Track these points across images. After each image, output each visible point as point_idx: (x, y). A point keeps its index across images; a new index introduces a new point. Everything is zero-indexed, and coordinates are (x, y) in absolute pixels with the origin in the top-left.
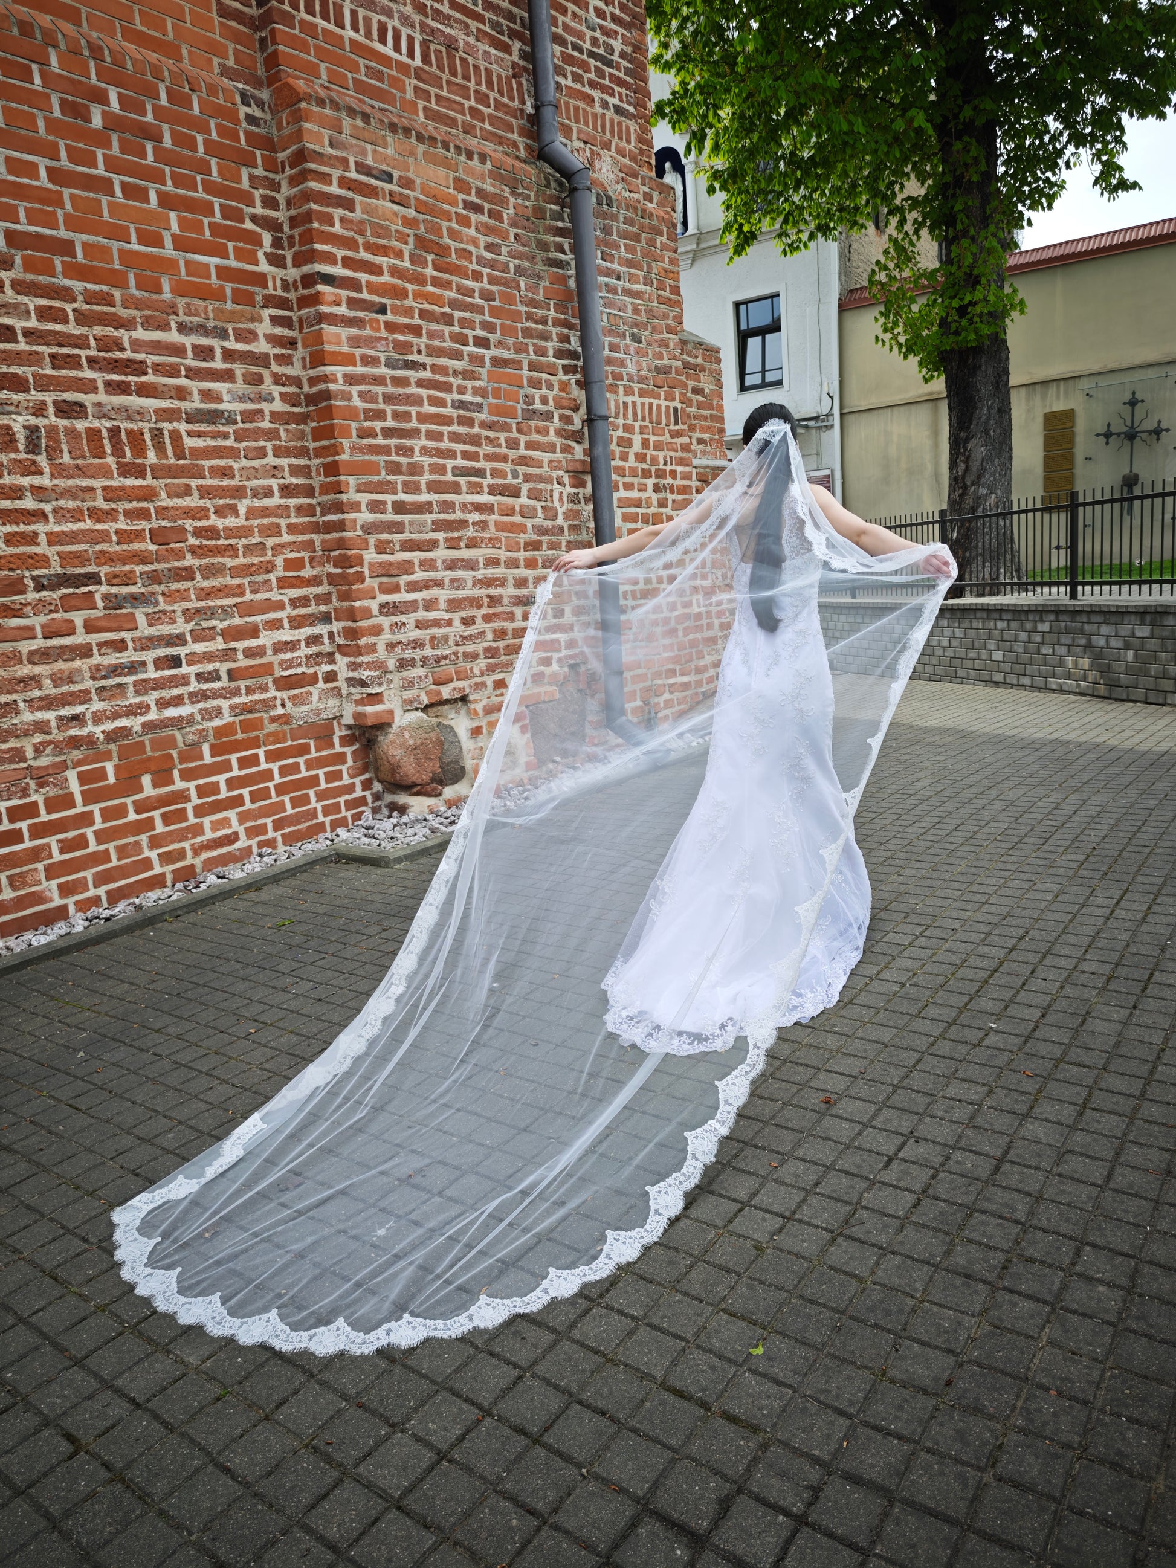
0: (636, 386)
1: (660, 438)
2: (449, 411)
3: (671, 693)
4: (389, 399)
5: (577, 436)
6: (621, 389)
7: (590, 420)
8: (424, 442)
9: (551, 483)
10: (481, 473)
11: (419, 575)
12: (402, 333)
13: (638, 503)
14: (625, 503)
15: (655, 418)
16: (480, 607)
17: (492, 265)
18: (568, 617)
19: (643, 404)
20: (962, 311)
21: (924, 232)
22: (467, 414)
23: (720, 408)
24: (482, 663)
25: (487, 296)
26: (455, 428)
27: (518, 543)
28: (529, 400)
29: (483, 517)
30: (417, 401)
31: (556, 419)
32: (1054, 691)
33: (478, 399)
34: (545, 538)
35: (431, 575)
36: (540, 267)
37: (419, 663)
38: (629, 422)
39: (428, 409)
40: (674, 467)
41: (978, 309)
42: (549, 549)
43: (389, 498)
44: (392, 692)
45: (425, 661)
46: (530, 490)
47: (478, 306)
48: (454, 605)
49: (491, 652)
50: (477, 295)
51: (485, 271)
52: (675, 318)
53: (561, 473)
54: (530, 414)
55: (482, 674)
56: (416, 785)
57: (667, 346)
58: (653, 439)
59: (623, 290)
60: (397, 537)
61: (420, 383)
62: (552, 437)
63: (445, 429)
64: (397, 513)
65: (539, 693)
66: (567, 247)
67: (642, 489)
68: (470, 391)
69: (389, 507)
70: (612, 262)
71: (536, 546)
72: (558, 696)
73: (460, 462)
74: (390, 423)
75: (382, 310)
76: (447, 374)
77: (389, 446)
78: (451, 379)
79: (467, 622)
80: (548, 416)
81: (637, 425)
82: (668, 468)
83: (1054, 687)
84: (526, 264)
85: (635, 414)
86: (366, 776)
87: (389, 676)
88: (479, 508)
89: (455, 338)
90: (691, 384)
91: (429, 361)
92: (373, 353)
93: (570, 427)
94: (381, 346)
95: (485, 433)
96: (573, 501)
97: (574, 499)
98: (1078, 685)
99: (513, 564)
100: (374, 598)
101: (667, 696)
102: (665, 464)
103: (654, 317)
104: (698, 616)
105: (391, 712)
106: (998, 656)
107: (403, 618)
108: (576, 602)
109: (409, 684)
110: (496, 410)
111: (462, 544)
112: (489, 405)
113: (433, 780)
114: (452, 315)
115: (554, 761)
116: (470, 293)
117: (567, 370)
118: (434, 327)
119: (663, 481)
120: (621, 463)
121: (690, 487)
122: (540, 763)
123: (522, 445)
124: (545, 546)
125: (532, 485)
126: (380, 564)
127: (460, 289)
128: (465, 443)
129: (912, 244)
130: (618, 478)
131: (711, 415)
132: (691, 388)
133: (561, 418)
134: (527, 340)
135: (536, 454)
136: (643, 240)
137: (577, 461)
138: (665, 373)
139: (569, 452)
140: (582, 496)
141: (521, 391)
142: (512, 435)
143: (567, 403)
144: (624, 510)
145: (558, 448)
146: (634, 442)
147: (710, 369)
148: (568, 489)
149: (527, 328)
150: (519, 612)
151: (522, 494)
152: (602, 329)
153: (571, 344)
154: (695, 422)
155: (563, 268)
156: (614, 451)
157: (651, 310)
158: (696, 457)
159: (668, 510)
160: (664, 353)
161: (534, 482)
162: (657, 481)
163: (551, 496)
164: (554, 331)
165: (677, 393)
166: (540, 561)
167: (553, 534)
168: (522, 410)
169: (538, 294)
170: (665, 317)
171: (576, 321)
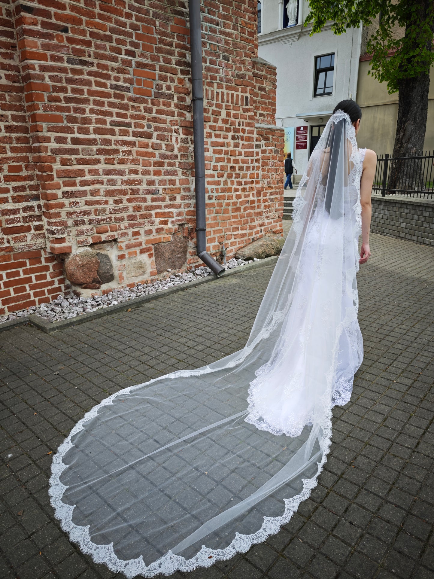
0: (224, 84)
1: (237, 112)
2: (109, 90)
3: (235, 239)
4: (69, 81)
5: (187, 108)
6: (215, 85)
7: (193, 100)
8: (92, 106)
9: (171, 132)
10: (128, 125)
11: (88, 177)
12: (79, 44)
13: (223, 145)
14: (213, 144)
15: (235, 102)
16: (125, 194)
17: (139, 10)
18: (178, 200)
19: (228, 94)
20: (409, 60)
21: (396, 22)
22: (120, 92)
23: (274, 99)
24: (126, 223)
25: (134, 27)
26: (112, 100)
27: (150, 163)
28: (159, 87)
29: (129, 148)
30: (89, 83)
31: (175, 98)
32: (427, 245)
33: (127, 85)
34: (166, 161)
35: (96, 177)
36: (169, 14)
37: (87, 223)
38: (220, 102)
39: (94, 88)
40: (244, 127)
41: (416, 60)
42: (168, 166)
43: (69, 136)
44: (71, 237)
45: (90, 222)
46: (158, 135)
47: (128, 32)
48: (109, 193)
49: (131, 218)
50: (128, 26)
51: (134, 13)
52: (249, 49)
53: (177, 127)
54: (159, 95)
55: (126, 228)
56: (84, 284)
57: (244, 64)
58: (233, 112)
59: (220, 31)
60: (74, 157)
61: (90, 73)
62: (173, 108)
63: (106, 100)
64: (74, 144)
65: (160, 238)
66: (187, 5)
67: (226, 137)
68: (122, 80)
69: (69, 140)
70: (214, 15)
71: (161, 164)
72: (171, 239)
73: (115, 118)
74: (70, 94)
75: (66, 30)
76: (108, 70)
77: (69, 108)
78: (110, 73)
79: (117, 202)
80: (171, 97)
81: (224, 105)
82: (241, 128)
83: (427, 243)
84: (160, 12)
85: (223, 99)
86: (62, 277)
87: (69, 229)
88: (126, 143)
89: (112, 49)
90: (258, 85)
91: (95, 61)
92: (59, 54)
93: (184, 103)
94: (64, 50)
95: (131, 103)
96: (184, 142)
97: (185, 141)
99: (147, 173)
100: (59, 189)
101: (233, 240)
102: (239, 125)
103: (238, 48)
104: (253, 202)
105: (70, 248)
106: (403, 225)
107: (78, 200)
108: (183, 193)
109: (82, 233)
110: (137, 91)
111: (116, 162)
112: (134, 89)
113: (93, 281)
114: (111, 37)
115: (168, 271)
116: (124, 25)
117: (183, 72)
118: (99, 42)
119: (237, 134)
120: (214, 124)
121: (252, 138)
122: (159, 272)
123: (154, 111)
124: (166, 165)
125: (159, 133)
126: (63, 171)
127: (117, 22)
128: (118, 108)
129: (389, 27)
130: (212, 131)
131: (269, 102)
132: (257, 87)
133: (179, 98)
134: (159, 54)
135: (162, 117)
136: (233, 5)
137: (187, 121)
138: (242, 78)
139: (183, 117)
140: (189, 139)
141: (154, 82)
142: (148, 106)
143: (182, 90)
144: (214, 148)
145: (176, 114)
146: (222, 113)
147: (270, 78)
148: (182, 136)
149: (159, 48)
150: (149, 197)
151: (153, 137)
152: (206, 51)
153: (186, 58)
154: (258, 105)
155: (184, 16)
156: (210, 117)
157: (236, 44)
158: (258, 123)
159: (239, 149)
160: (242, 68)
161: (161, 131)
162: (234, 134)
163: (171, 139)
164: (177, 50)
165: (248, 89)
166: (163, 172)
167: (171, 159)
168: (155, 92)
169: (167, 29)
170: (244, 48)
171: (189, 46)
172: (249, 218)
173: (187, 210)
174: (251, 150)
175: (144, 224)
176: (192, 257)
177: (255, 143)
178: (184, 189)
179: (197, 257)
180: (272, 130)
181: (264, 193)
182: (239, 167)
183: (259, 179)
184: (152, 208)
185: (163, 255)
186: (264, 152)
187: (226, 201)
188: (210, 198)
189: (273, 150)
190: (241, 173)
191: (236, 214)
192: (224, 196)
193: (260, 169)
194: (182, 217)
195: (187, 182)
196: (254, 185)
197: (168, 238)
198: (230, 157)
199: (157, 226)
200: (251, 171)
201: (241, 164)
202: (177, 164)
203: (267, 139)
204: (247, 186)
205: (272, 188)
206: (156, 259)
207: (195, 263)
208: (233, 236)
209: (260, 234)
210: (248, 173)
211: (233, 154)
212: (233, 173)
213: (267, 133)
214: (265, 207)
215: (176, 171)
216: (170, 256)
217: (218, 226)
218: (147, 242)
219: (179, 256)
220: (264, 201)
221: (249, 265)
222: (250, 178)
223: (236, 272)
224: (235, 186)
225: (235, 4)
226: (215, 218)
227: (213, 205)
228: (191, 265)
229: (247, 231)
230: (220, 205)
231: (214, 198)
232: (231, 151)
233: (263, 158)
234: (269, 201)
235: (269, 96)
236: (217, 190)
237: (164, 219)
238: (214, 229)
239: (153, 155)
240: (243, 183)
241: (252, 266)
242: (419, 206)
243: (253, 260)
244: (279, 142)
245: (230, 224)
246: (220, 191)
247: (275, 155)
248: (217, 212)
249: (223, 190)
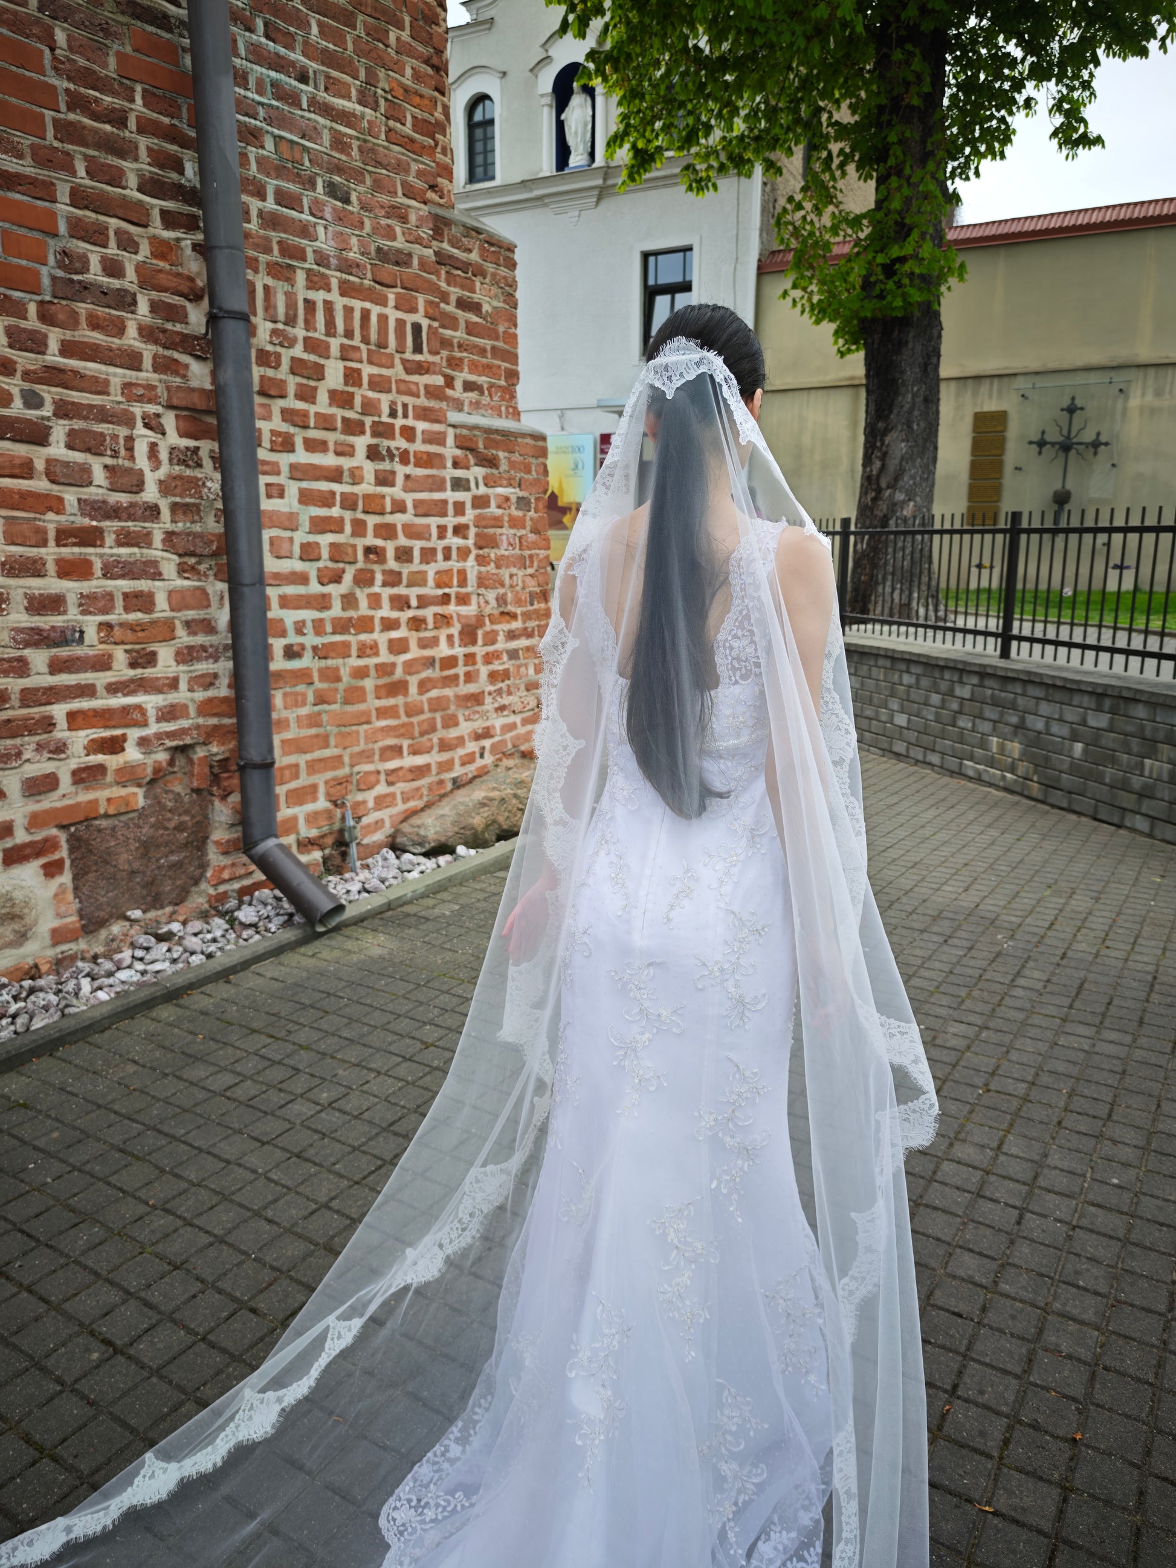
0: (335, 278)
1: (384, 372)
3: (390, 784)
5: (192, 345)
6: (300, 277)
7: (213, 319)
9: (130, 422)
13: (336, 475)
14: (298, 472)
15: (373, 336)
19: (348, 311)
20: (889, 270)
21: (851, 168)
23: (512, 339)
27: (41, 531)
28: (72, 262)
31: (143, 307)
32: (970, 779)
34: (110, 525)
36: (111, 14)
38: (319, 333)
40: (410, 422)
41: (907, 267)
42: (120, 544)
46: (71, 434)
52: (420, 174)
53: (152, 409)
54: (74, 290)
57: (404, 219)
58: (368, 370)
59: (313, 102)
62: (131, 338)
65: (96, 802)
67: (345, 451)
70: (290, 47)
71: (90, 538)
72: (141, 802)
80: (126, 301)
81: (335, 344)
82: (399, 422)
83: (971, 773)
85: (330, 324)
90: (455, 292)
93: (178, 327)
96: (183, 462)
97: (187, 458)
98: (1004, 778)
101: (381, 789)
102: (393, 414)
103: (379, 164)
104: (450, 662)
106: (901, 720)
108: (184, 638)
115: (128, 919)
117: (169, 220)
119: (386, 443)
120: (300, 405)
121: (440, 456)
122: (91, 925)
123: (53, 346)
124: (110, 539)
125: (78, 424)
129: (833, 178)
130: (292, 430)
131: (493, 348)
132: (453, 299)
133: (155, 307)
134: (70, 147)
135: (91, 368)
136: (359, 25)
137: (193, 390)
138: (397, 264)
139: (176, 373)
140: (204, 454)
141: (51, 242)
142: (23, 324)
143: (173, 282)
144: (305, 485)
145: (147, 362)
146: (328, 372)
147: (494, 275)
148: (173, 438)
149: (71, 124)
150: (38, 658)
151: (52, 439)
152: (261, 161)
153: (181, 172)
154: (458, 354)
155: (170, 30)
156: (283, 382)
157: (372, 150)
158: (461, 410)
159: (396, 491)
160: (398, 230)
161: (86, 418)
162: (374, 441)
163: (130, 449)
164: (144, 143)
165: (421, 300)
166: (98, 565)
167: (131, 517)
168: (54, 279)
169: (105, 65)
170: (401, 167)
171: (192, 134)
172: (438, 716)
173: (200, 695)
174: (437, 496)
175: (19, 754)
176: (225, 861)
177: (450, 473)
178: (188, 624)
179: (245, 859)
180: (505, 434)
181: (486, 634)
182: (397, 549)
183: (469, 589)
184: (53, 695)
185: (106, 862)
186: (480, 502)
187: (354, 662)
188: (291, 653)
189: (514, 499)
190: (406, 570)
191: (391, 701)
192: (346, 645)
193: (472, 557)
194: (185, 723)
195: (202, 599)
196: (452, 608)
197: (125, 800)
198: (360, 515)
199: (78, 756)
200: (441, 564)
201: (402, 541)
202: (158, 538)
203: (490, 462)
204: (429, 613)
205: (514, 616)
206: (75, 878)
207: (240, 877)
208: (383, 777)
209: (479, 763)
210: (431, 570)
211: (374, 505)
212: (377, 569)
213: (490, 443)
214: (493, 676)
215: (155, 563)
216: (136, 865)
217: (326, 746)
218: (35, 821)
219: (174, 858)
220: (488, 659)
221: (439, 876)
222: (438, 586)
223: (389, 906)
224: (386, 611)
225: (365, 23)
226: (314, 720)
227: (304, 676)
228: (222, 889)
229: (433, 758)
230: (332, 675)
231: (308, 654)
232: (367, 497)
233: (479, 522)
234: (505, 657)
235: (496, 332)
236: (318, 627)
237: (107, 733)
238: (309, 757)
239: (56, 505)
240: (414, 602)
241: (450, 879)
242: (943, 668)
243: (452, 851)
244: (529, 472)
245: (371, 738)
246: (329, 629)
247: (520, 513)
248: (321, 699)
249: (342, 626)
